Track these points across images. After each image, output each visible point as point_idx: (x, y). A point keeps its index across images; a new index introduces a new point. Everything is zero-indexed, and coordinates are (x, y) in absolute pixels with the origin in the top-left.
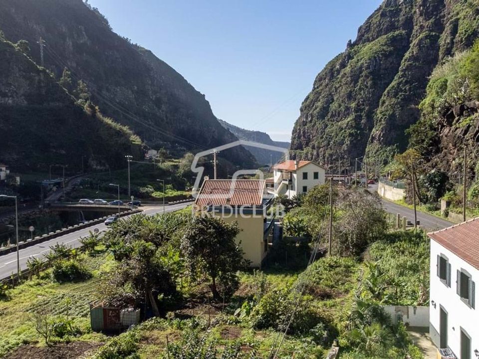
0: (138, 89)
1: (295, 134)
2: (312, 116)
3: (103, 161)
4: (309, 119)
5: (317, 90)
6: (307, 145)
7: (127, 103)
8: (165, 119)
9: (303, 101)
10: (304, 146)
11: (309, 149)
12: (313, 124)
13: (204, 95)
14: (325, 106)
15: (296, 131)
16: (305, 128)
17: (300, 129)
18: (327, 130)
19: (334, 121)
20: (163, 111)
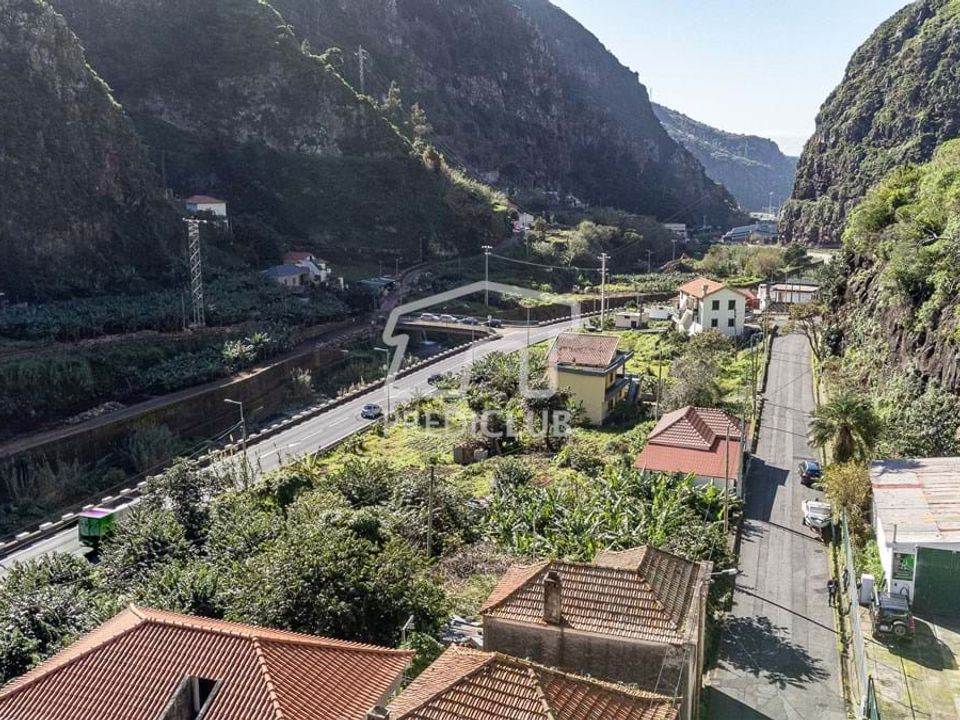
0: (508, 77)
1: (802, 168)
2: (838, 134)
3: (450, 243)
4: (832, 140)
5: (853, 81)
6: (824, 190)
7: (488, 106)
8: (556, 131)
9: (823, 101)
10: (818, 193)
11: (827, 198)
12: (837, 150)
13: (637, 74)
14: (864, 114)
15: (806, 163)
16: (822, 158)
17: (812, 159)
18: (863, 165)
19: (879, 146)
20: (553, 117)
